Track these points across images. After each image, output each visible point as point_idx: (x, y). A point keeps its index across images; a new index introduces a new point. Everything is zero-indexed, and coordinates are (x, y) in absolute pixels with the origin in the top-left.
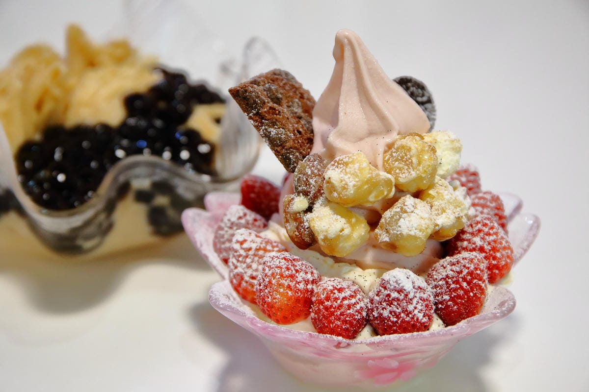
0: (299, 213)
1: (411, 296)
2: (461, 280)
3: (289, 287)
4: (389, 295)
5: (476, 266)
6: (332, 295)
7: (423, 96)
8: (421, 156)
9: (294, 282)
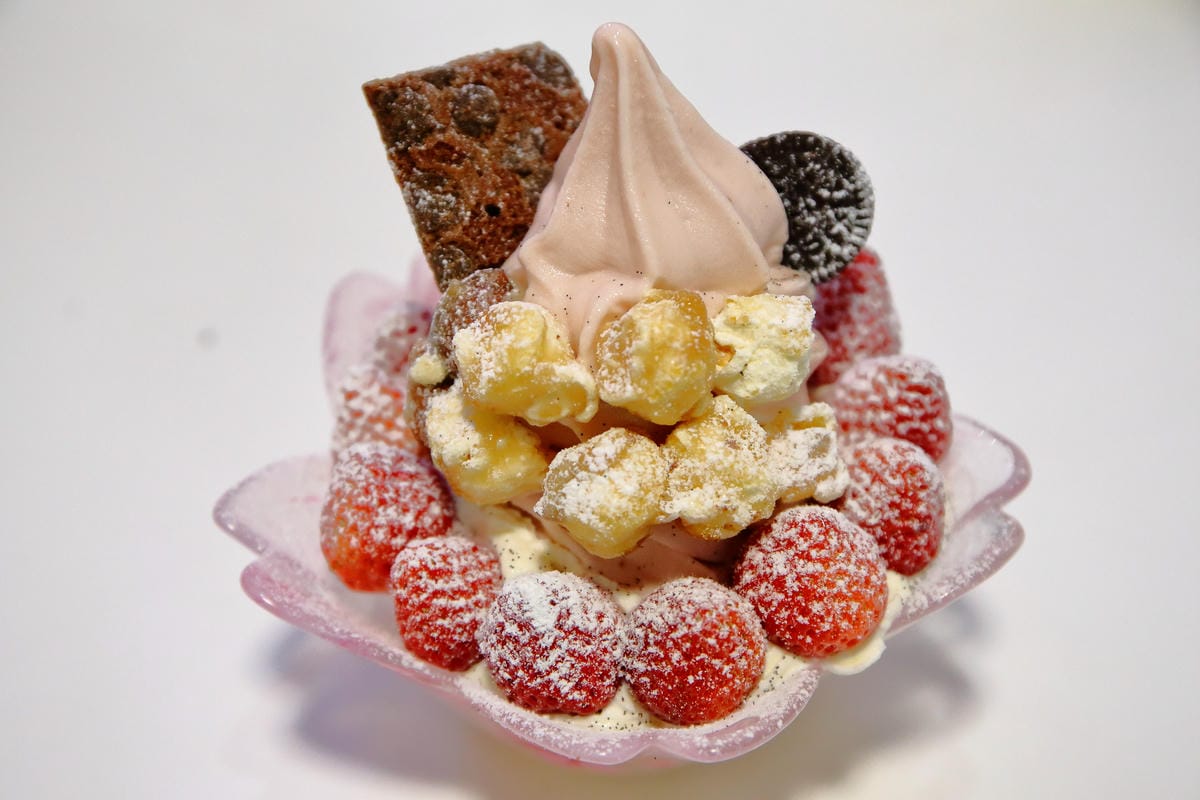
0: (423, 387)
1: (546, 642)
2: (670, 644)
3: (354, 528)
4: (502, 625)
5: (708, 628)
6: (411, 579)
7: (839, 186)
8: (657, 358)
9: (367, 524)
